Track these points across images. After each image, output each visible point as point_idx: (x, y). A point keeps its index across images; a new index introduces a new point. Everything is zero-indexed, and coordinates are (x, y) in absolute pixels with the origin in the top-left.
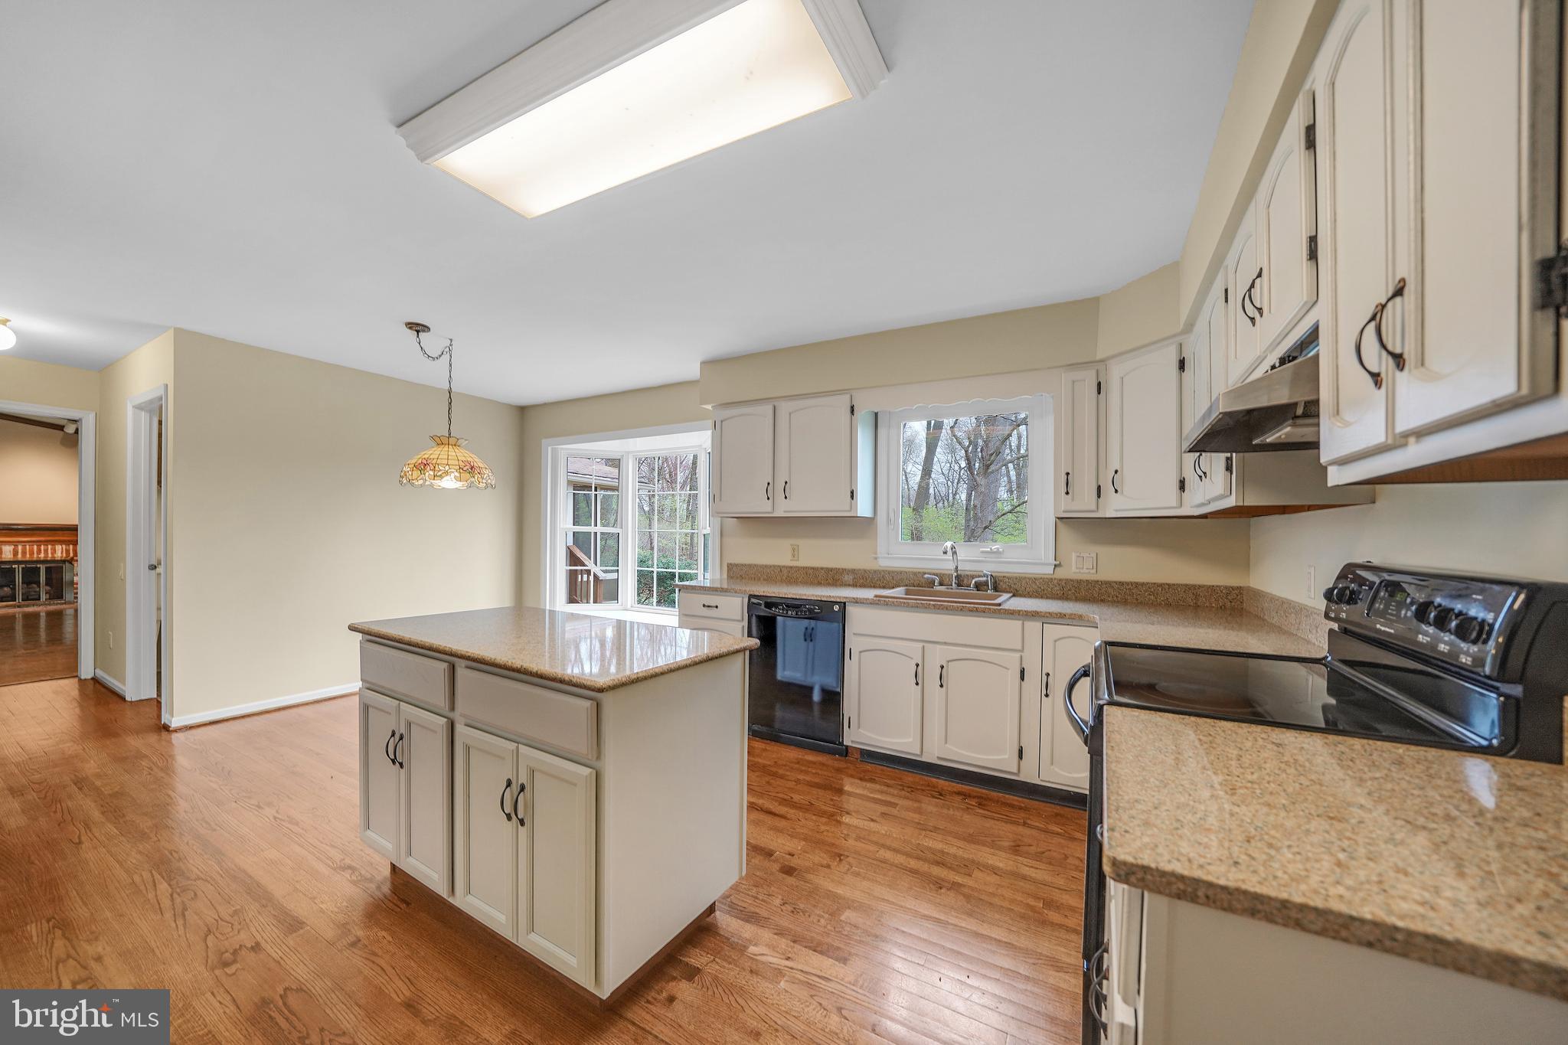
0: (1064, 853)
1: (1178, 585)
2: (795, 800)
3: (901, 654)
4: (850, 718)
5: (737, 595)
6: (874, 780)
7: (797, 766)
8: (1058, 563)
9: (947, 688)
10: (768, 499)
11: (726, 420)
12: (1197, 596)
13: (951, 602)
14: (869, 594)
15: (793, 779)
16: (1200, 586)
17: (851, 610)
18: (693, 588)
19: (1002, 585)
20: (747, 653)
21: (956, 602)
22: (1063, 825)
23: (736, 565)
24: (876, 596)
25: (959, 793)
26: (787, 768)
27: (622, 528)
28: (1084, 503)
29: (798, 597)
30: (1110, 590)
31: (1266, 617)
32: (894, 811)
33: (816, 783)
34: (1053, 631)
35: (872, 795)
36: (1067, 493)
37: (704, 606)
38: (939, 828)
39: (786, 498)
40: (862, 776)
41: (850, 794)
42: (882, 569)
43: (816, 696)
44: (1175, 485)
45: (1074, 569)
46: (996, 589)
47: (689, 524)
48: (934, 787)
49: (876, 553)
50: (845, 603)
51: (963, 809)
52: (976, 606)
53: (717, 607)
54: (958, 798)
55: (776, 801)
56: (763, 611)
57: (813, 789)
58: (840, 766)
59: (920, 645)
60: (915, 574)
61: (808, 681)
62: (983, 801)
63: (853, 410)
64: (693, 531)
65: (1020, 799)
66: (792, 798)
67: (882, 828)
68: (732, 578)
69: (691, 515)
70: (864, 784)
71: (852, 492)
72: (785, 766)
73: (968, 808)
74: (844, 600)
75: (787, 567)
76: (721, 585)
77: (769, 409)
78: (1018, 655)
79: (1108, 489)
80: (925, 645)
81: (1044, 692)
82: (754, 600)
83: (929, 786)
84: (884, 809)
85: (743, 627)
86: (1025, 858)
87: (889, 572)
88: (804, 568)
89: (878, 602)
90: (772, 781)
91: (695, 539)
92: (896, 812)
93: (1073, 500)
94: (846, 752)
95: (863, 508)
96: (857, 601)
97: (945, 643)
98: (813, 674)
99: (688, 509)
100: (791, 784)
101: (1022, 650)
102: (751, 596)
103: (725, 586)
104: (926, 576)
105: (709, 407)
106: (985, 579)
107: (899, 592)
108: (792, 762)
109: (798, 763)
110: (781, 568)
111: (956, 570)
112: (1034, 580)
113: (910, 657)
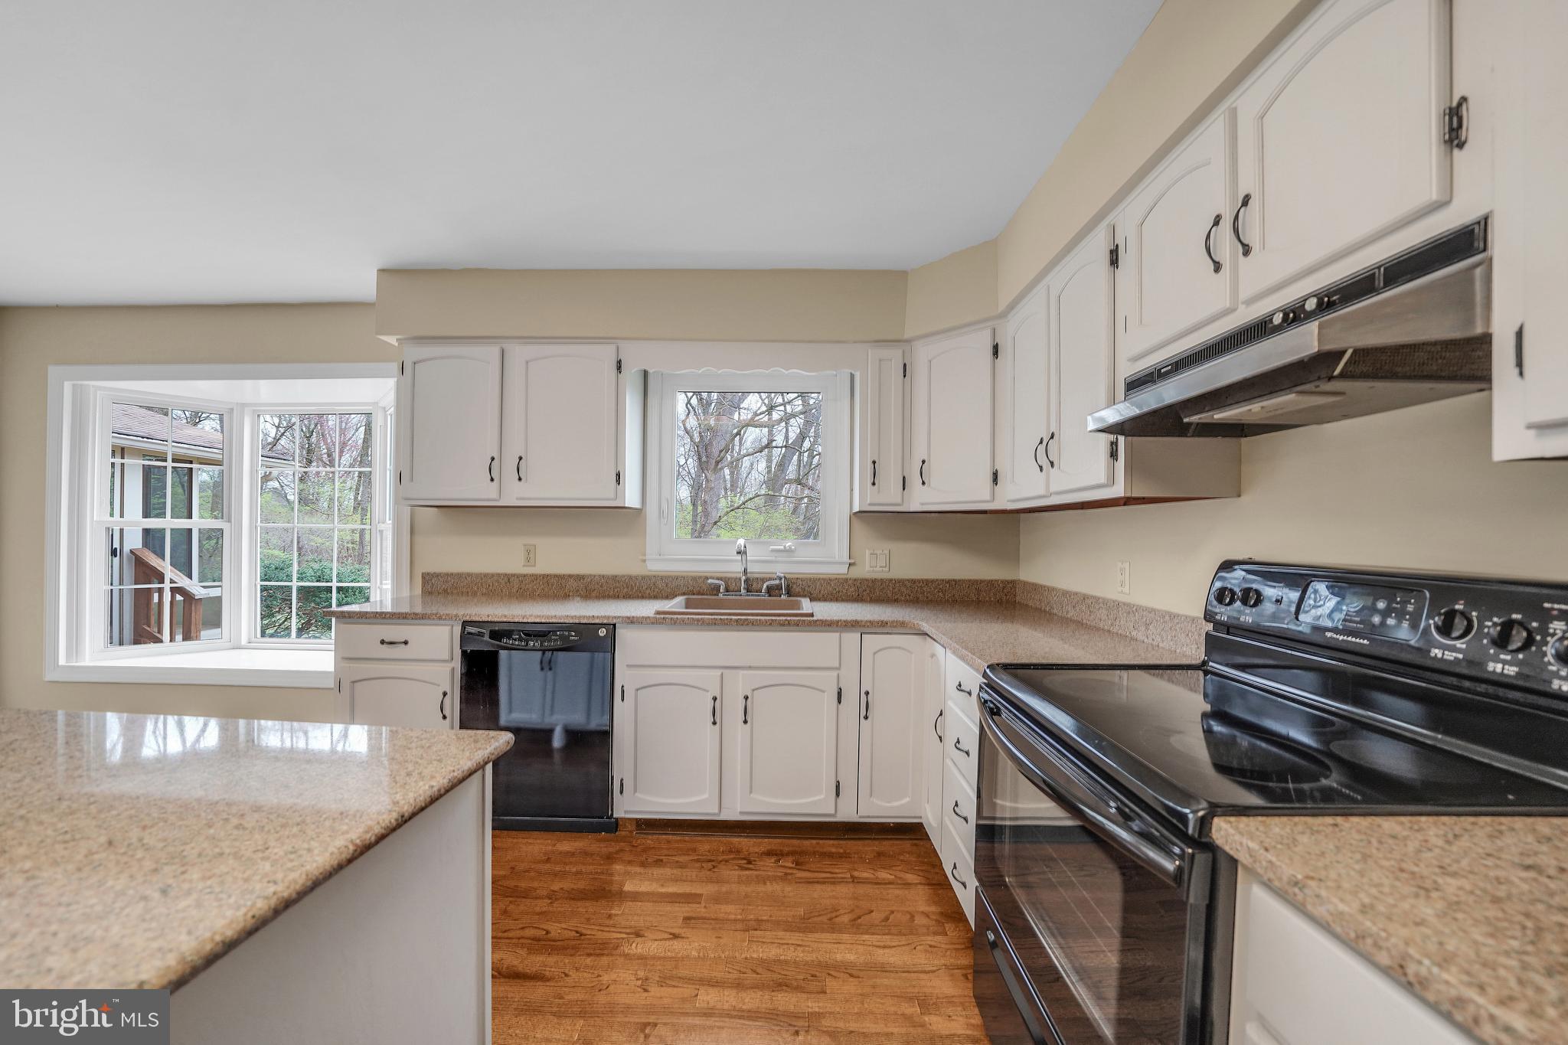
0: (907, 912)
1: (963, 581)
2: (553, 934)
3: (693, 687)
4: (622, 780)
5: (442, 622)
6: (662, 860)
7: (548, 866)
8: (852, 561)
9: (752, 724)
10: (492, 480)
11: (420, 362)
12: (979, 591)
13: (757, 615)
14: (646, 608)
15: (545, 893)
16: (982, 581)
17: (623, 634)
18: (362, 616)
19: (796, 589)
20: (489, 768)
21: (762, 615)
22: (891, 867)
23: (437, 575)
24: (658, 613)
25: (769, 853)
26: (532, 874)
27: (229, 521)
28: (889, 497)
29: (543, 621)
30: (903, 589)
31: (1055, 611)
32: (699, 909)
33: (582, 891)
34: (872, 641)
35: (663, 890)
36: (874, 484)
37: (383, 642)
38: (762, 920)
39: (520, 479)
40: (643, 859)
41: (635, 897)
42: (654, 573)
43: (558, 741)
44: (989, 477)
45: (867, 568)
46: (789, 593)
47: (358, 517)
48: (738, 852)
49: (645, 555)
50: (614, 625)
51: (781, 878)
52: (789, 618)
53: (406, 643)
54: (770, 861)
55: (523, 946)
56: (485, 644)
57: (579, 904)
58: (611, 850)
59: (718, 672)
60: (694, 579)
61: (548, 721)
62: (800, 859)
63: (620, 367)
64: (363, 527)
65: (836, 842)
66: (548, 932)
67: (694, 945)
68: (430, 593)
69: (362, 507)
70: (650, 871)
71: (618, 475)
72: (528, 871)
73: (786, 874)
74: (614, 621)
75: (518, 576)
76: (411, 607)
77: (494, 351)
78: (835, 674)
79: (915, 480)
80: (726, 672)
81: (863, 713)
82: (470, 629)
83: (731, 852)
84: (682, 910)
85: (453, 669)
86: (873, 934)
87: (662, 578)
88: (544, 576)
89: (662, 620)
90: (512, 907)
91: (367, 537)
92: (703, 910)
93: (879, 492)
94: (614, 826)
95: (631, 497)
96: (631, 621)
97: (750, 668)
98: (552, 713)
99: (356, 498)
100: (542, 905)
101: (839, 669)
102: (465, 624)
103: (419, 609)
104: (710, 581)
105: (392, 340)
106: (777, 582)
107: (676, 604)
108: (539, 862)
109: (548, 860)
110: (509, 578)
111: (745, 571)
112: (829, 581)
113: (702, 690)
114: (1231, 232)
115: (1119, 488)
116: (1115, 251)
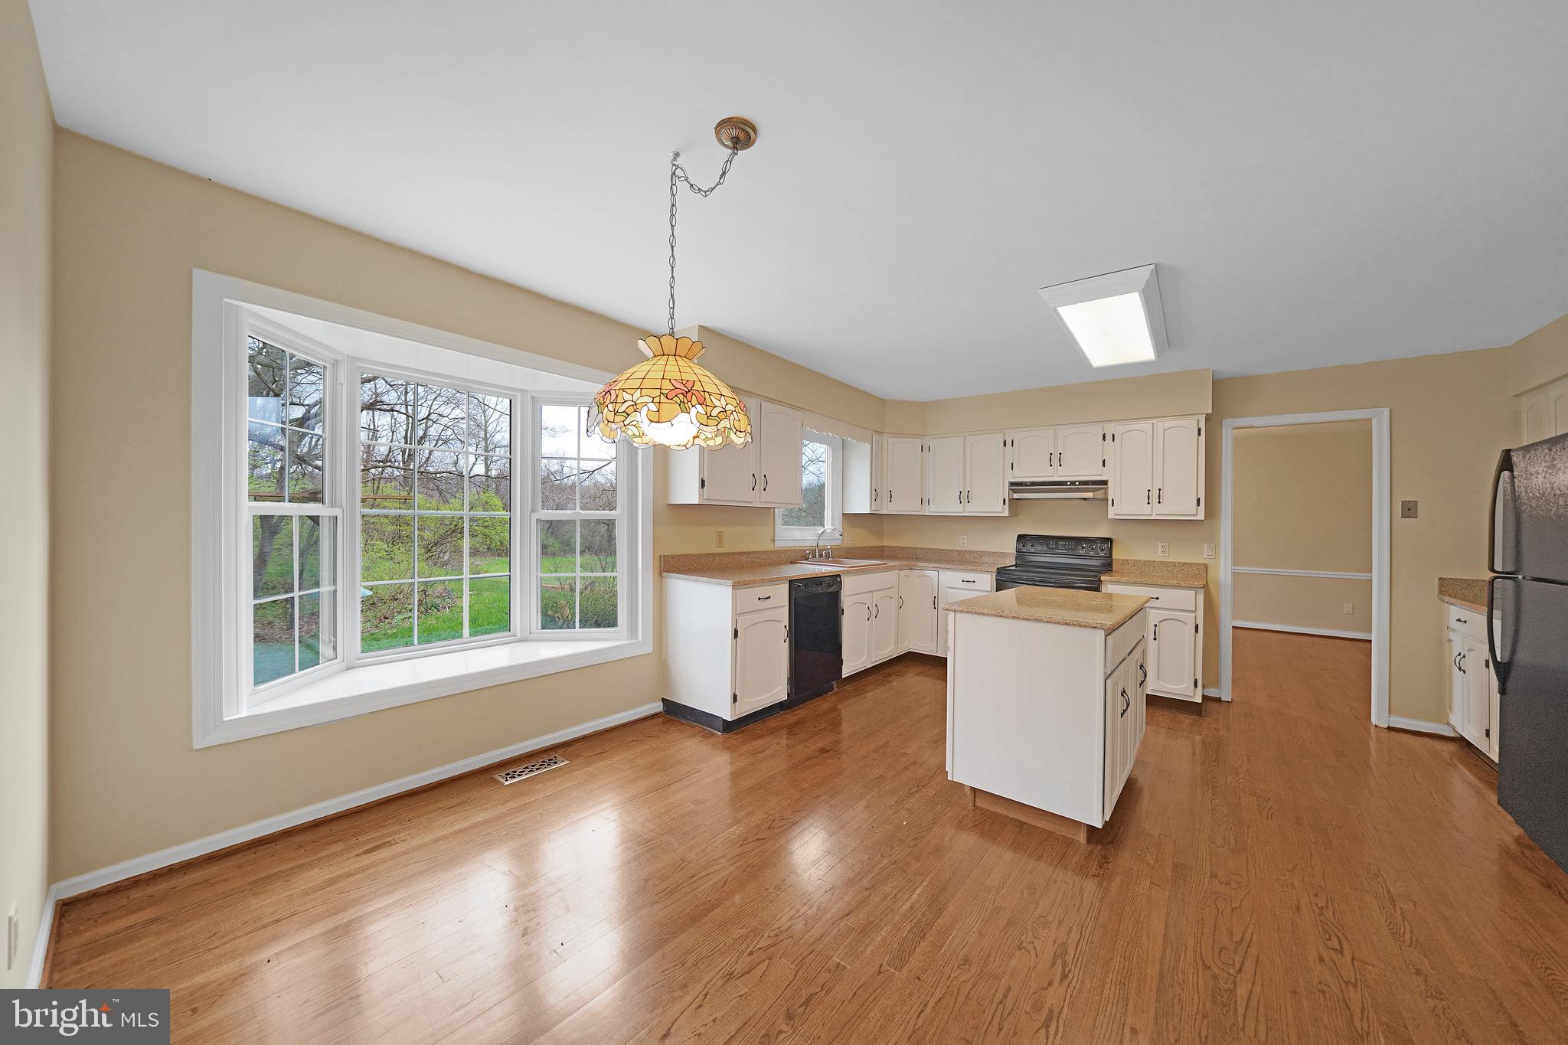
5: (783, 582)
17: (843, 579)
36: (876, 500)
37: (760, 599)
39: (764, 490)
42: (779, 549)
49: (774, 537)
50: (840, 575)
53: (769, 598)
59: (869, 594)
63: (801, 425)
75: (716, 555)
77: (756, 403)
81: (900, 606)
87: (783, 552)
88: (731, 554)
89: (852, 571)
96: (843, 573)
102: (791, 582)
110: (713, 556)
111: (817, 546)
112: (837, 549)
113: (865, 604)
114: (1056, 459)
115: (1006, 514)
116: (1005, 442)
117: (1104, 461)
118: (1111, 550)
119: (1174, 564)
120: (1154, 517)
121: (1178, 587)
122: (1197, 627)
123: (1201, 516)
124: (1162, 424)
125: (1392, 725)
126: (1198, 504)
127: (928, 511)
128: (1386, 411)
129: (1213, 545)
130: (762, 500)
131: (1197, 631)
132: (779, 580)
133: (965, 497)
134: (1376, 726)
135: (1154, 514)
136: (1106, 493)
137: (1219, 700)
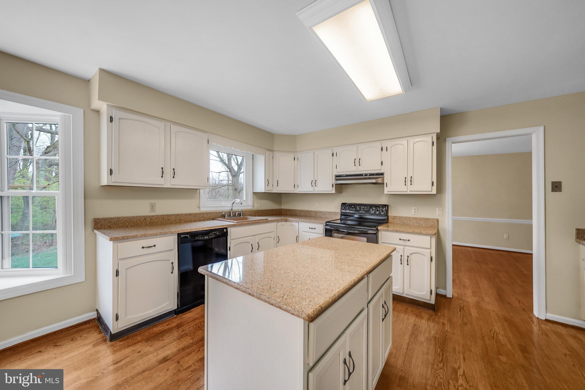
8: (253, 205)
11: (123, 119)
28: (270, 189)
36: (268, 185)
39: (173, 177)
42: (203, 212)
45: (256, 207)
46: (242, 215)
50: (227, 228)
53: (155, 246)
59: (249, 238)
60: (216, 213)
63: (208, 142)
71: (208, 178)
77: (162, 125)
79: (275, 185)
81: (277, 242)
82: (182, 236)
87: (206, 214)
102: (177, 234)
104: (223, 213)
106: (240, 212)
110: (145, 218)
111: (232, 210)
112: (249, 211)
113: (249, 243)
114: (358, 162)
115: (334, 192)
116: (333, 154)
117: (382, 162)
118: (387, 211)
119: (421, 219)
120: (409, 193)
121: (420, 234)
122: (431, 258)
123: (434, 192)
124: (412, 140)
125: (548, 318)
126: (433, 185)
127: (298, 191)
128: (542, 129)
129: (441, 208)
130: (171, 184)
131: (431, 260)
132: (172, 233)
133: (314, 183)
134: (538, 318)
135: (409, 191)
136: (383, 180)
137: (445, 296)
